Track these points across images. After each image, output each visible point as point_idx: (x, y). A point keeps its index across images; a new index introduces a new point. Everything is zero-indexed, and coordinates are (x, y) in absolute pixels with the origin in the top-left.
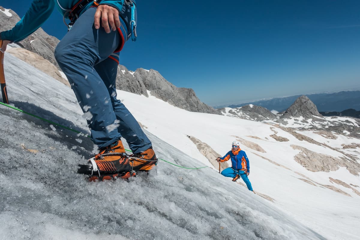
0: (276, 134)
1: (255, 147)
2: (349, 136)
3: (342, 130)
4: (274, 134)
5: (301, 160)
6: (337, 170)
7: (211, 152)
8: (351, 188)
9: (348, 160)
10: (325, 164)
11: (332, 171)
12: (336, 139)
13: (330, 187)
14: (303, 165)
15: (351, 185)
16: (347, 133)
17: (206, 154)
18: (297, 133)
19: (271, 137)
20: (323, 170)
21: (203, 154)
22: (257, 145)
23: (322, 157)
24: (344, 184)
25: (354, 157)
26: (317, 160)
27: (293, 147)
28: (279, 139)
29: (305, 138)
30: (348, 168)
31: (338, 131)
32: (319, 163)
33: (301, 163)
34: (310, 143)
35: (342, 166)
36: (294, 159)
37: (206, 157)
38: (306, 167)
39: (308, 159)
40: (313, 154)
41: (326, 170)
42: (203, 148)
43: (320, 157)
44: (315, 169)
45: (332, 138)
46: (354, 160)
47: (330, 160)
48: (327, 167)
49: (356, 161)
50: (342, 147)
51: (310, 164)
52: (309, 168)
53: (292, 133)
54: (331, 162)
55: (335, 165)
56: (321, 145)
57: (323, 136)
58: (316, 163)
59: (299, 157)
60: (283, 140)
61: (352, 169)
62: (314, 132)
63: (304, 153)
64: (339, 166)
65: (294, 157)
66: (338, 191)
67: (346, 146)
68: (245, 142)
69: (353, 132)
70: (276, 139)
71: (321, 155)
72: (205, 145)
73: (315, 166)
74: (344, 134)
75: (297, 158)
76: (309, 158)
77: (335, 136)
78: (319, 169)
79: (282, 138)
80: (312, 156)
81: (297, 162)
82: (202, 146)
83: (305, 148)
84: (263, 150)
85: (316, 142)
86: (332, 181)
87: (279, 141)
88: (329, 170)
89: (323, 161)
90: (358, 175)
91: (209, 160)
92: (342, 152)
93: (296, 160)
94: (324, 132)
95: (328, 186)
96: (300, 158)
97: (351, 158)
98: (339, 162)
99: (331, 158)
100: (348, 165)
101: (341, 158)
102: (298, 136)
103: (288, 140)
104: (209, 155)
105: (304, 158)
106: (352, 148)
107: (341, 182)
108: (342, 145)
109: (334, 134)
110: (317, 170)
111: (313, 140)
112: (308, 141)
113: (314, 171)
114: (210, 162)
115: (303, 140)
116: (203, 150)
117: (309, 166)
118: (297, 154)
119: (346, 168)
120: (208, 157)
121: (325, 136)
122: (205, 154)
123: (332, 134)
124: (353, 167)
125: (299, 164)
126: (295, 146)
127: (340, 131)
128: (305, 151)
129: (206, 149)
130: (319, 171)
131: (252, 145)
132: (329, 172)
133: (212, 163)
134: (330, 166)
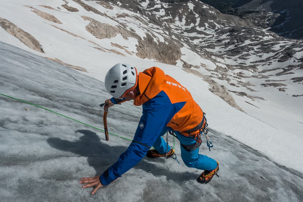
0: (67, 4)
1: (52, 18)
2: (121, 6)
3: (116, 1)
4: (65, 4)
5: (91, 29)
6: (115, 36)
7: (19, 31)
8: (124, 49)
9: (122, 27)
10: (108, 32)
11: (112, 37)
12: (112, 9)
13: (113, 51)
14: (93, 34)
15: (124, 46)
16: (119, 4)
17: (15, 33)
18: (85, 4)
19: (63, 7)
20: (107, 37)
21: (12, 34)
22: (53, 17)
23: (106, 26)
24: (120, 47)
25: (125, 25)
26: (102, 29)
27: (84, 18)
28: (70, 9)
29: (92, 9)
30: (122, 35)
31: (114, 2)
32: (103, 32)
33: (92, 32)
34: (95, 14)
35: (119, 33)
36: (86, 29)
37: (15, 36)
38: (95, 35)
39: (96, 29)
40: (99, 24)
41: (108, 37)
42: (9, 27)
43: (104, 27)
44: (101, 36)
45: (110, 9)
46: (125, 27)
47: (111, 29)
48: (109, 34)
49: (126, 28)
50: (117, 16)
51: (98, 33)
52: (97, 36)
53: (80, 4)
54: (112, 30)
55: (114, 33)
56: (103, 16)
57: (104, 7)
58: (102, 32)
59: (89, 27)
60: (74, 10)
61: (124, 35)
62: (97, 3)
63: (93, 24)
64: (117, 33)
65: (86, 27)
66: (118, 53)
67: (119, 15)
68: (41, 14)
69: (124, 3)
70: (67, 9)
71: (105, 25)
72: (9, 23)
73: (101, 34)
74: (118, 5)
75: (88, 28)
76: (97, 27)
77: (112, 6)
78: (104, 37)
79: (73, 8)
80: (98, 26)
81: (88, 32)
82: (6, 25)
83: (93, 19)
84: (59, 21)
85: (100, 12)
86: (113, 45)
87: (70, 11)
88: (111, 37)
89: (106, 30)
90: (128, 39)
91: (20, 40)
92: (117, 21)
93: (87, 30)
94: (104, 3)
95: (112, 50)
96: (91, 28)
97: (123, 26)
98: (117, 30)
99: (111, 27)
100: (122, 32)
101: (117, 26)
102: (86, 7)
103: (78, 11)
104: (18, 34)
105: (93, 27)
106: (123, 17)
107: (118, 45)
108: (117, 15)
109: (111, 5)
110: (103, 37)
111: (97, 10)
112: (94, 11)
113: (101, 39)
114: (22, 42)
115: (90, 11)
116: (10, 30)
117: (98, 35)
118: (88, 25)
119: (121, 34)
120: (18, 37)
121: (105, 6)
122: (13, 33)
123: (110, 5)
124: (125, 33)
125: (90, 33)
126: (85, 17)
127: (115, 2)
128: (93, 22)
129: (13, 28)
130: (104, 38)
131: (49, 17)
132: (110, 38)
133: (24, 43)
134: (111, 34)
